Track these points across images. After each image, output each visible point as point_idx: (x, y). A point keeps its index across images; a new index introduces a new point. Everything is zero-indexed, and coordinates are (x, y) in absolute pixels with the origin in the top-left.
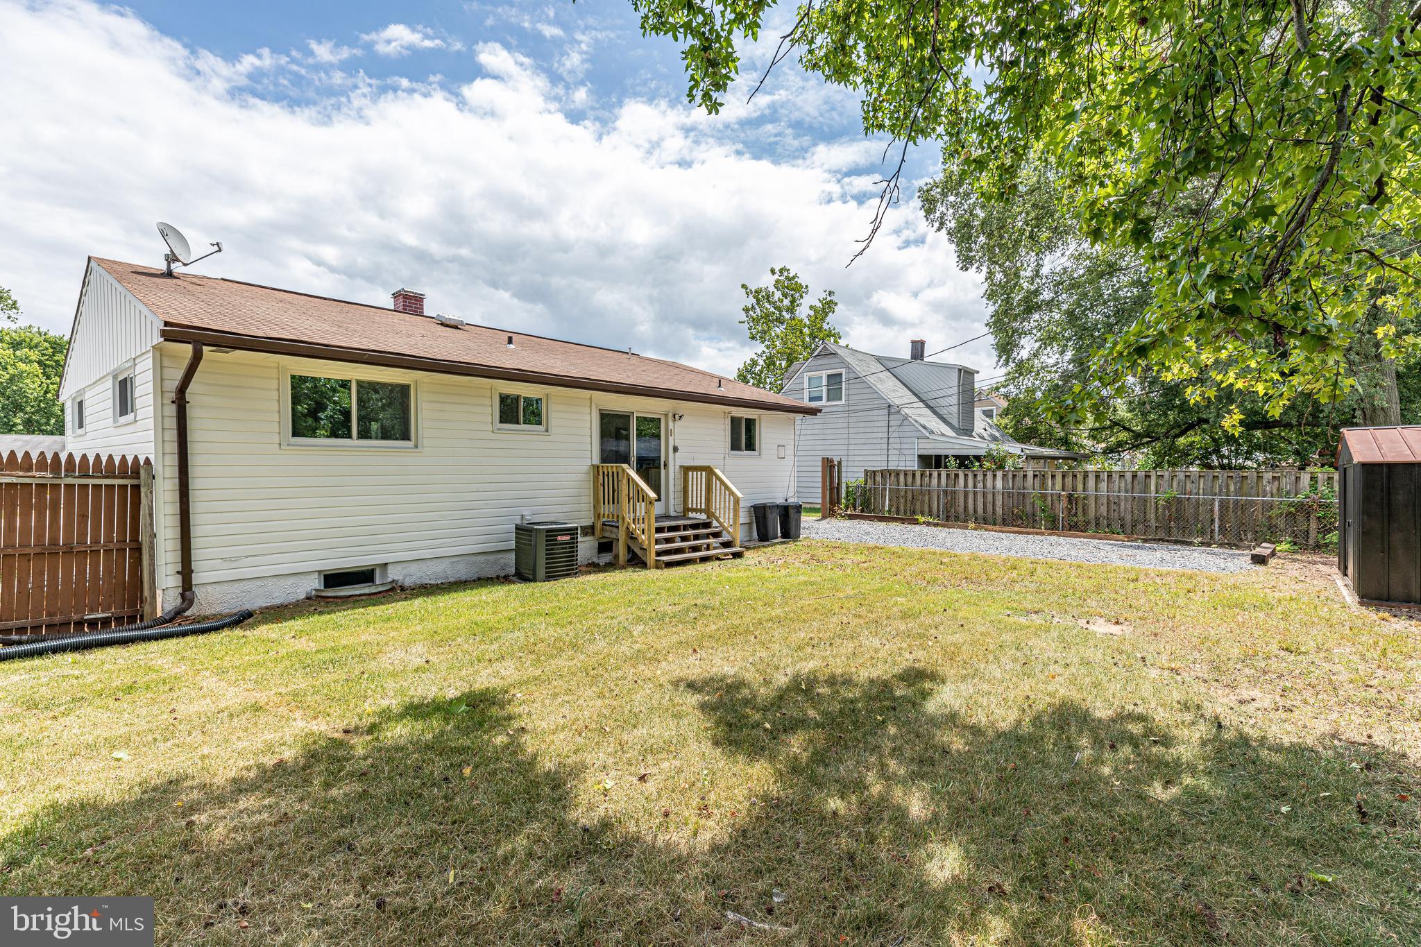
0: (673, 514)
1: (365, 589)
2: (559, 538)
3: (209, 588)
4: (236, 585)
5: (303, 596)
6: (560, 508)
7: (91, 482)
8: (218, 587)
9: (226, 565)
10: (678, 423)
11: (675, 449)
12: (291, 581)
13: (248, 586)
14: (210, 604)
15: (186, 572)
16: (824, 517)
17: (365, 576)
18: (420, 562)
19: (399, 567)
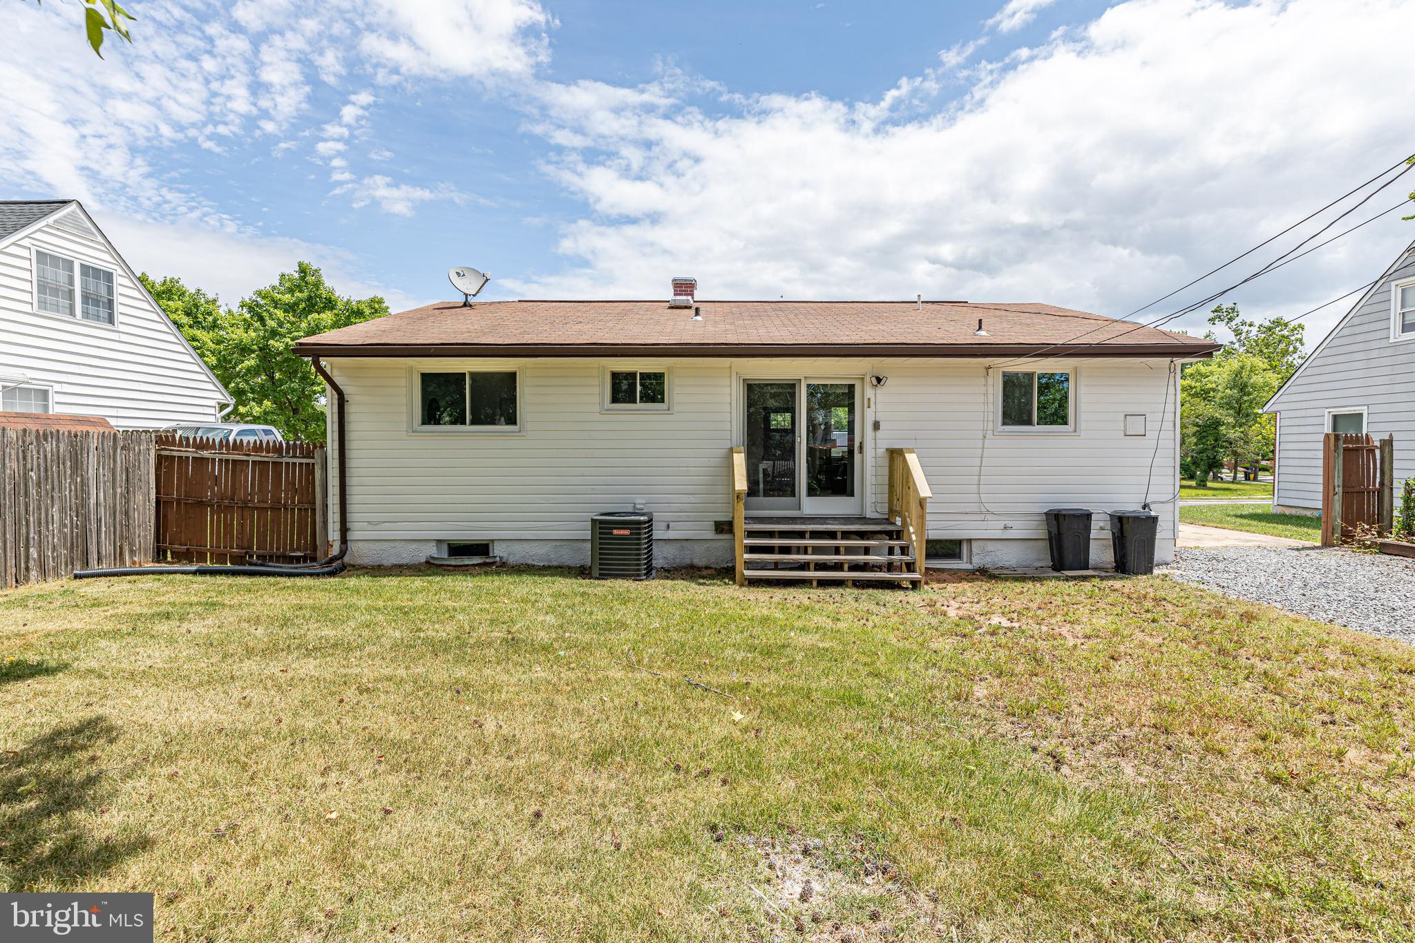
0: (869, 514)
1: (477, 560)
2: (615, 532)
3: (360, 544)
4: (377, 544)
5: (423, 560)
6: (684, 498)
7: (297, 461)
8: (366, 545)
9: (370, 527)
10: (881, 390)
11: (876, 426)
12: (415, 546)
13: (385, 545)
14: (360, 556)
15: (344, 530)
16: (1326, 544)
17: (481, 549)
18: (524, 543)
19: (504, 545)
